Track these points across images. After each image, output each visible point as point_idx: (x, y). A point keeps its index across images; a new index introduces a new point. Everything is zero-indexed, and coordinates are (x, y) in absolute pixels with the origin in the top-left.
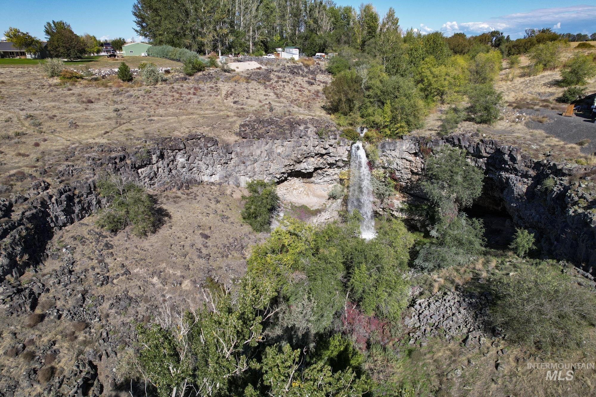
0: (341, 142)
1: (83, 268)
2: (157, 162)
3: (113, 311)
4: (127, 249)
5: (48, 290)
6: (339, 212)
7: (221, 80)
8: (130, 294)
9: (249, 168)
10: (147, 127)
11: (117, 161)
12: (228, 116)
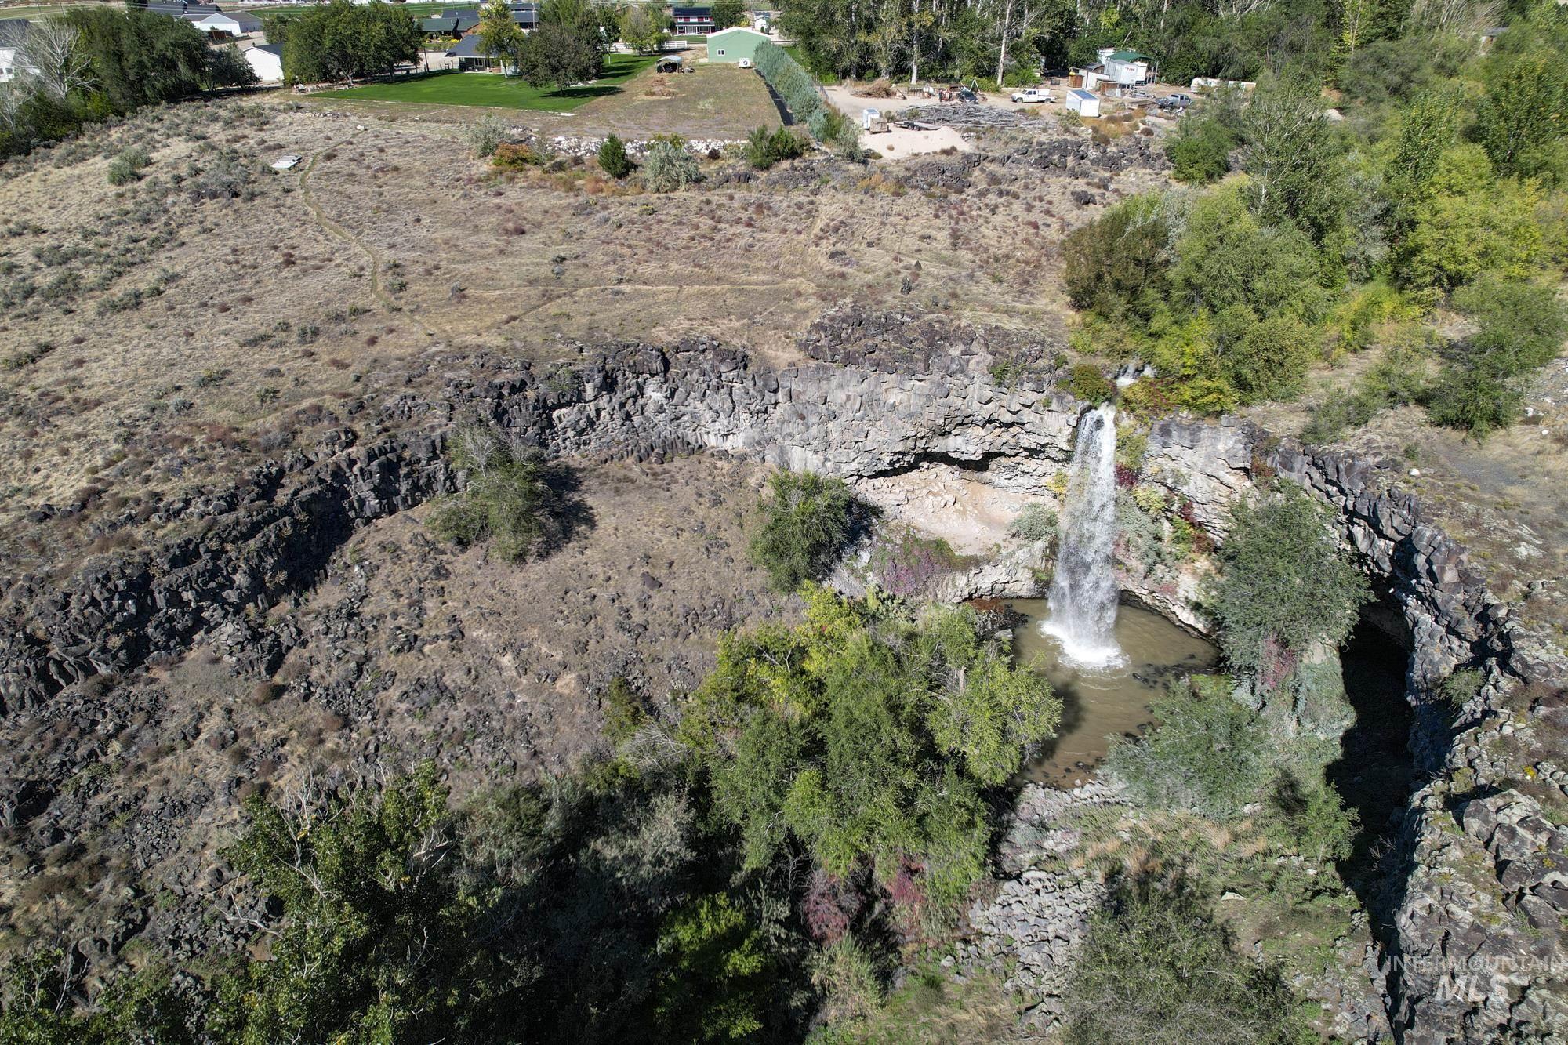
0: (1055, 401)
1: (377, 611)
2: (596, 397)
3: (403, 706)
4: (474, 584)
5: (305, 643)
6: (1034, 572)
7: (831, 184)
8: (447, 680)
9: (814, 431)
10: (601, 311)
11: (505, 392)
12: (799, 294)
